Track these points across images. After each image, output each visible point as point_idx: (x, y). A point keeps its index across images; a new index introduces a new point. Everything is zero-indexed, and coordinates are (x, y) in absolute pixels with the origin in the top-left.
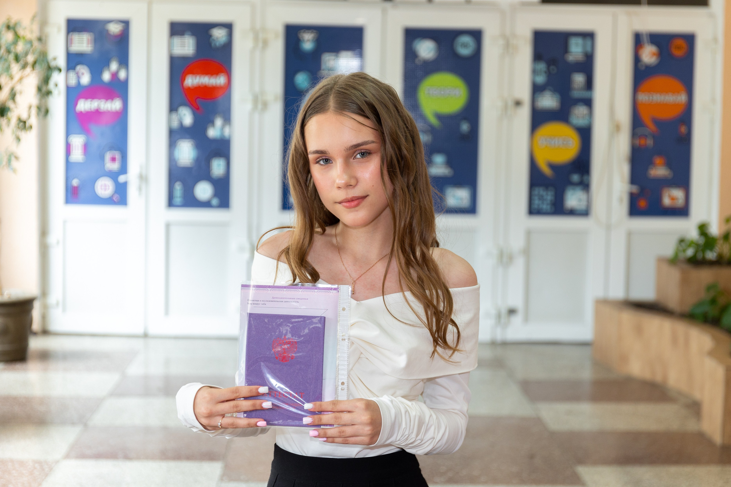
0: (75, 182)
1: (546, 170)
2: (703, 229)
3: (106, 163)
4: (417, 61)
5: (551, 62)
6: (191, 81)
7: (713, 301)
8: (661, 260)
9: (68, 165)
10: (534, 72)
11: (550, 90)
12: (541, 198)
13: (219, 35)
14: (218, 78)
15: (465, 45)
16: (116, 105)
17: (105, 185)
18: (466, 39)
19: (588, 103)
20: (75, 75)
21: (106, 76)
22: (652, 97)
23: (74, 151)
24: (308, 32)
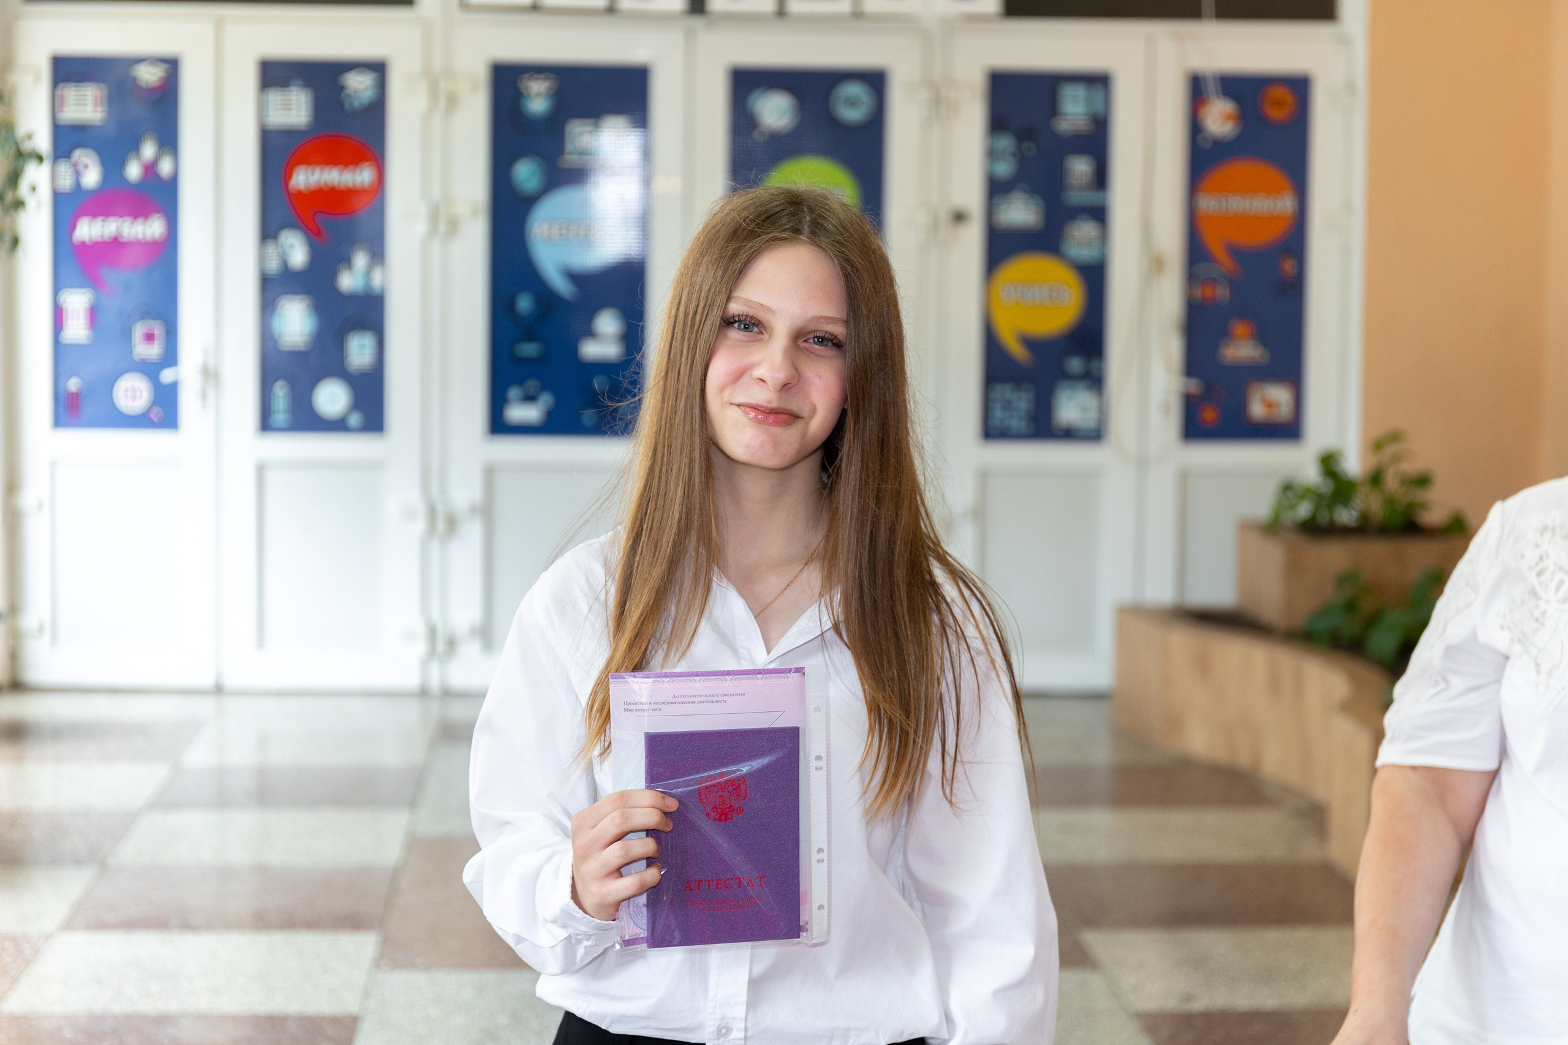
0: (73, 384)
1: (1017, 350)
2: (1329, 463)
3: (135, 346)
4: (756, 135)
5: (1025, 134)
6: (304, 178)
7: (1350, 606)
8: (1248, 527)
9: (59, 348)
10: (992, 154)
11: (1024, 191)
12: (1007, 405)
13: (359, 84)
14: (358, 171)
15: (852, 103)
16: (153, 228)
17: (134, 390)
18: (854, 90)
19: (1099, 215)
20: (69, 168)
21: (134, 171)
22: (1227, 201)
23: (70, 322)
24: (539, 79)
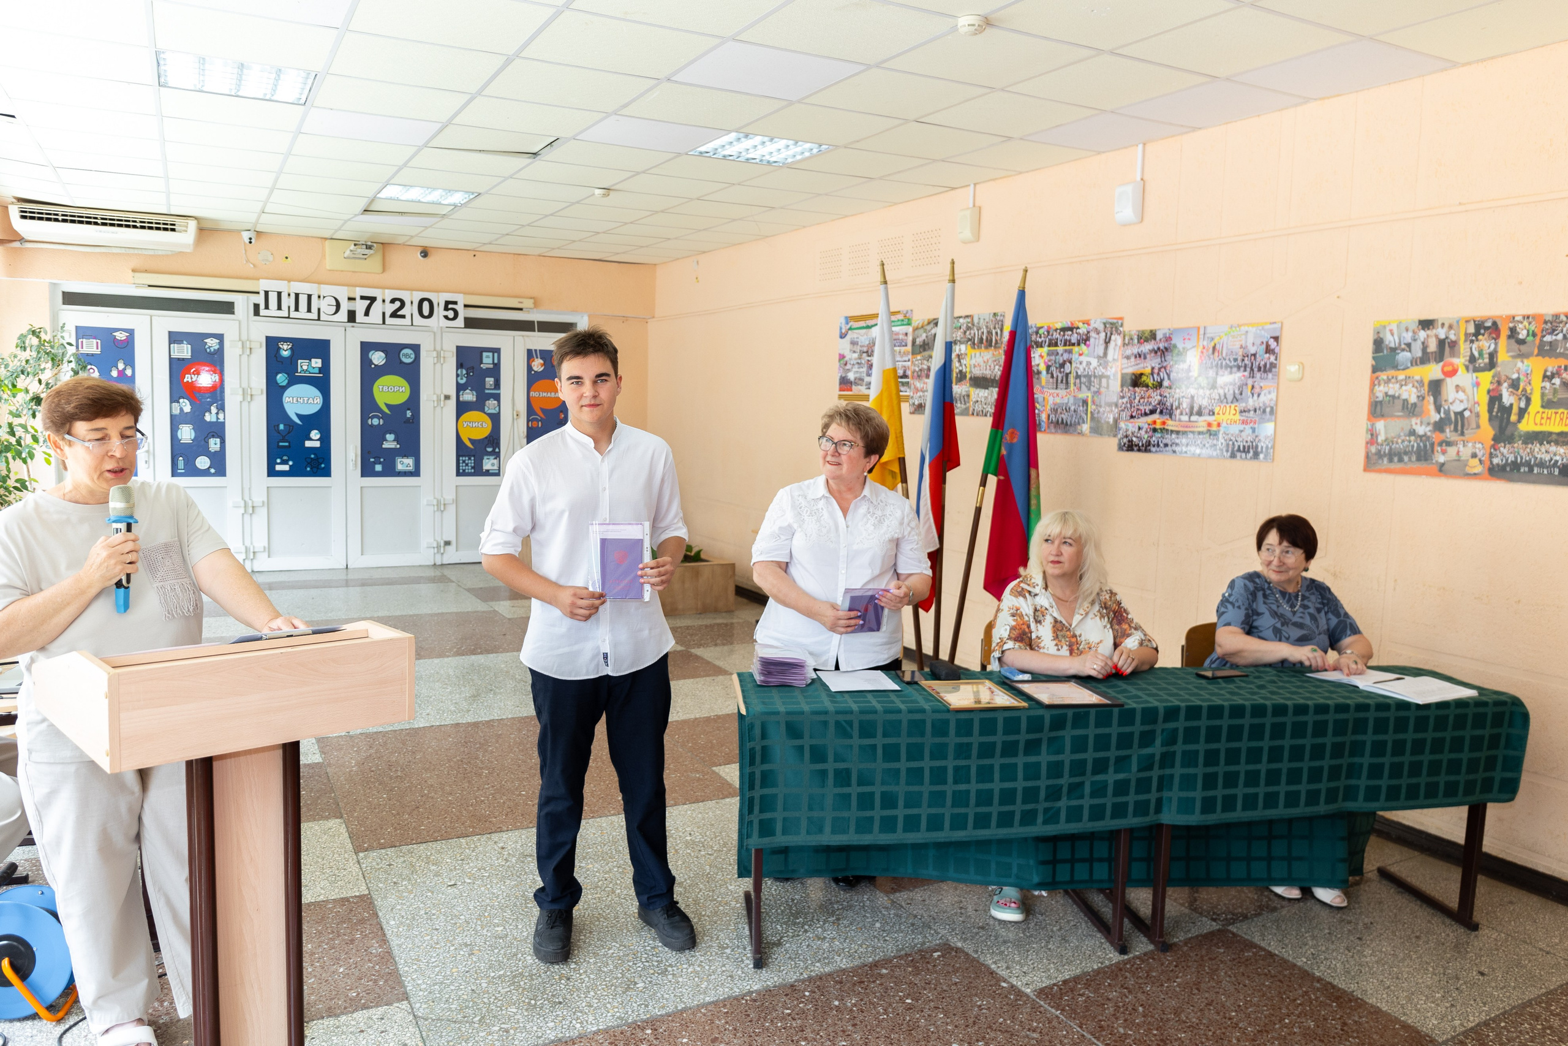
1: (468, 444)
4: (371, 366)
5: (470, 369)
6: (190, 378)
10: (458, 376)
11: (470, 388)
12: (465, 464)
14: (213, 376)
15: (407, 356)
18: (408, 351)
19: (497, 397)
22: (540, 393)
24: (286, 343)
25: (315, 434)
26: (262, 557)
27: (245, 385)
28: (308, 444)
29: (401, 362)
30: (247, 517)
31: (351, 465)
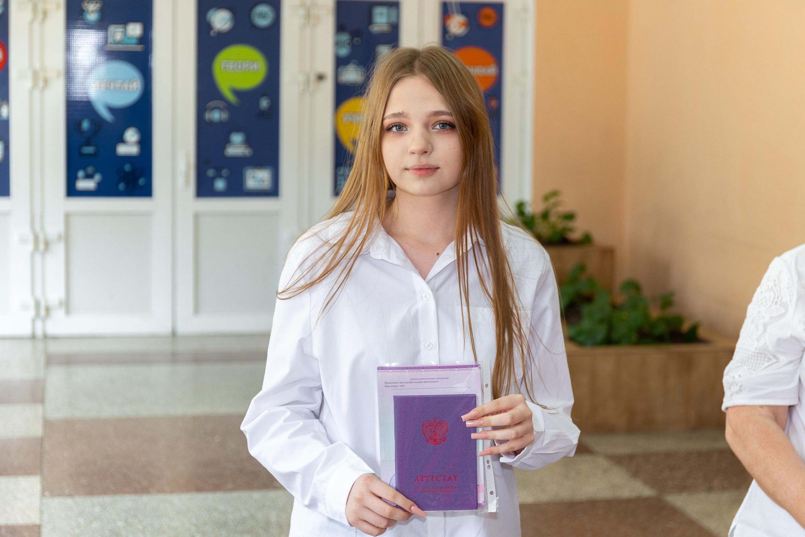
25: (131, 135)
26: (59, 314)
27: (37, 65)
28: (122, 150)
29: (254, 27)
30: (38, 257)
31: (181, 181)
